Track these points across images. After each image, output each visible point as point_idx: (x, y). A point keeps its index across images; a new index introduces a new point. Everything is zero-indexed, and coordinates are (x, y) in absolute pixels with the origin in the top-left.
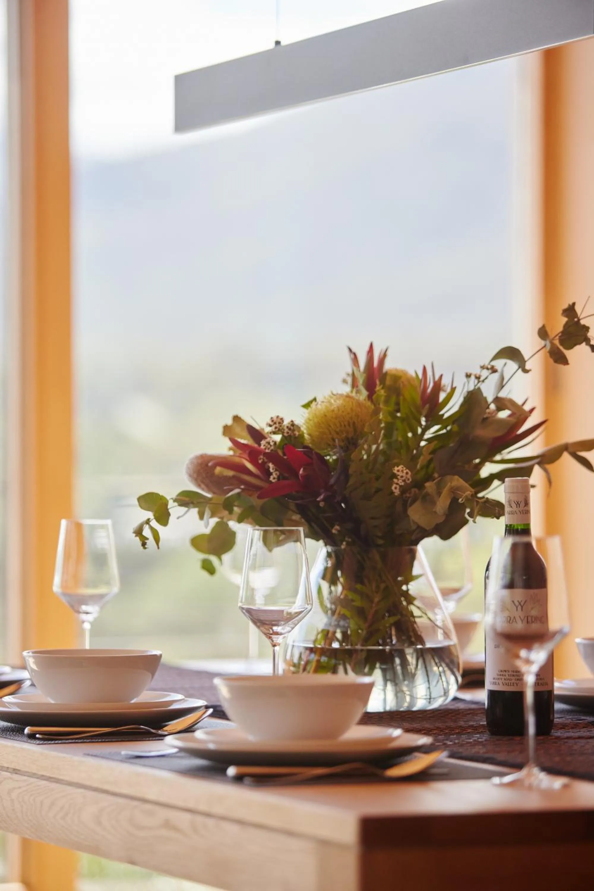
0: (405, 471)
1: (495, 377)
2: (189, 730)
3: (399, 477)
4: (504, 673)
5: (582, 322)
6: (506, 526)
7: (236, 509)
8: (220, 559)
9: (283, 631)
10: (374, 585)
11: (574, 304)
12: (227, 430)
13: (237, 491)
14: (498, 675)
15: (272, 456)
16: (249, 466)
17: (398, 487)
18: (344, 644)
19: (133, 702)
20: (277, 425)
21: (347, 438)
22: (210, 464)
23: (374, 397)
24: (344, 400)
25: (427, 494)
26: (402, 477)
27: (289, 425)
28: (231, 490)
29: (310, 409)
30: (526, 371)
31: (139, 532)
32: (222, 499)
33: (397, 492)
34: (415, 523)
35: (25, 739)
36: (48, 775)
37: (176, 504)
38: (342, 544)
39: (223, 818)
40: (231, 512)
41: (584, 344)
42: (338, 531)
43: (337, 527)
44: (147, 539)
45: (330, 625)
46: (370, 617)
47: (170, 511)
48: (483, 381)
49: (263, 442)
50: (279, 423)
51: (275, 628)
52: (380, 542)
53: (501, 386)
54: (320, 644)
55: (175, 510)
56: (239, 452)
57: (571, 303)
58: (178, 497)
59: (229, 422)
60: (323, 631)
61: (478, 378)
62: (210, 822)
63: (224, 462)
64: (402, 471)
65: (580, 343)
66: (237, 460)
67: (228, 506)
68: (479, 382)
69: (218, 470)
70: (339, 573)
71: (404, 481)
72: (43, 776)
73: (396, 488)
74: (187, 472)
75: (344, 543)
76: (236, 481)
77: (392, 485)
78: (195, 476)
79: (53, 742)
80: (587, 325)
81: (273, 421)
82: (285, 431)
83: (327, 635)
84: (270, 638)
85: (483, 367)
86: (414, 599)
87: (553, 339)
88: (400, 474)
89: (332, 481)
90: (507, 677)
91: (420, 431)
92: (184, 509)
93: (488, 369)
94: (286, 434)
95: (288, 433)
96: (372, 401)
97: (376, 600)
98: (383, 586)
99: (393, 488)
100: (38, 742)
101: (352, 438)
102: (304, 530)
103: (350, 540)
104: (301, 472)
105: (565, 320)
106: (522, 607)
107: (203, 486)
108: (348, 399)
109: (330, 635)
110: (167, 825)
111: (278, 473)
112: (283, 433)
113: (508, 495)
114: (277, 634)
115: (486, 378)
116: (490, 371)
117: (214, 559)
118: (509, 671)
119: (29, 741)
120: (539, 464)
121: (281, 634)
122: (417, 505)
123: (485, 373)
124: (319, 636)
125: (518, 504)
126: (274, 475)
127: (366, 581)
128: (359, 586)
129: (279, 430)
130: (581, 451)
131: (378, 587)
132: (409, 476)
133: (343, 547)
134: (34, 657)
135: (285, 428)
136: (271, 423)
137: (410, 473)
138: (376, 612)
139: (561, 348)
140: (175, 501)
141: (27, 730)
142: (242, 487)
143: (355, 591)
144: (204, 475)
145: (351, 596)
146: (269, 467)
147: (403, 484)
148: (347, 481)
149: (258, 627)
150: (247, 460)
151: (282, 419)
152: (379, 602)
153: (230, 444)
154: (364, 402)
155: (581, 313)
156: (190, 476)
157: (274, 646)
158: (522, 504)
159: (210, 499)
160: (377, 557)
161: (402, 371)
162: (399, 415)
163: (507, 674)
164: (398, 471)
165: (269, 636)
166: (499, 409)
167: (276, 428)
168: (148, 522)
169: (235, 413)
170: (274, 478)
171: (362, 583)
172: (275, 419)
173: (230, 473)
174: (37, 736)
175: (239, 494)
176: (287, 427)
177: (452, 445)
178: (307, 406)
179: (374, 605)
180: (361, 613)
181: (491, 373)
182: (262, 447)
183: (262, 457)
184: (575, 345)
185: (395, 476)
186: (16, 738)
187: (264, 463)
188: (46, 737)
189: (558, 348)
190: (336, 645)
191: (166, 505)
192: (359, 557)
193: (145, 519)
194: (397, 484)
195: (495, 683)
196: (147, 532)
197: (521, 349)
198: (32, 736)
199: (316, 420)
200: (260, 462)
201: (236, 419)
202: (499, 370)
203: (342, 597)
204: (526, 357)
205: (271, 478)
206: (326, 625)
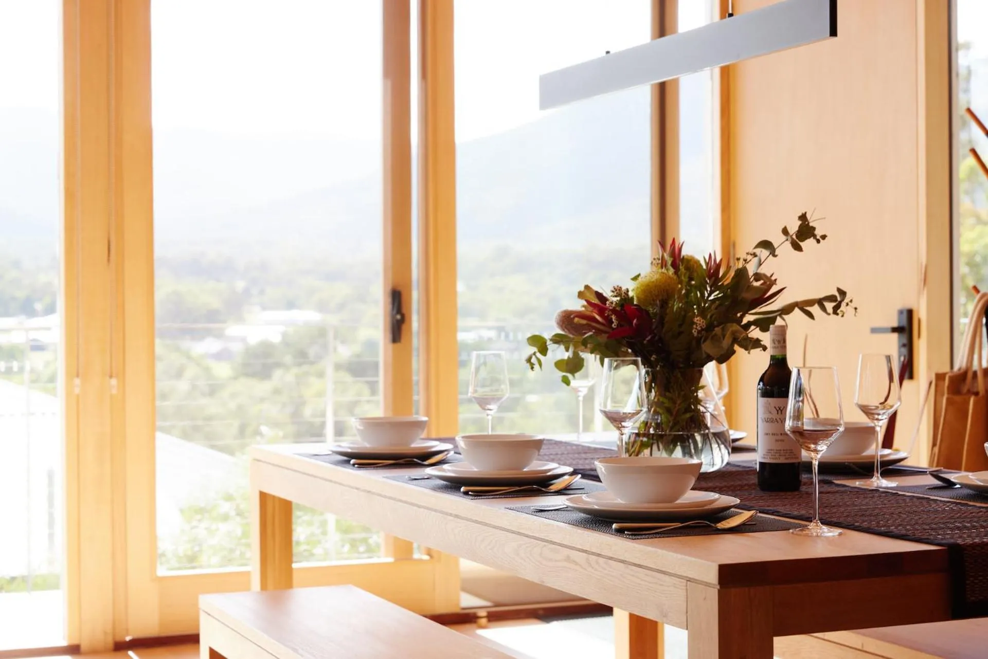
0: (702, 321)
1: (756, 260)
2: (568, 488)
3: (698, 325)
4: (770, 451)
5: (811, 224)
6: (771, 356)
7: (589, 346)
8: (574, 376)
9: (628, 426)
10: (677, 393)
11: (806, 213)
12: (581, 295)
13: (590, 333)
14: (768, 452)
15: (614, 311)
16: (598, 317)
17: (696, 331)
18: (657, 431)
19: (525, 470)
20: (618, 291)
21: (662, 300)
22: (572, 316)
23: (679, 273)
24: (660, 275)
25: (716, 335)
26: (700, 324)
27: (626, 292)
28: (585, 333)
29: (637, 281)
30: (775, 256)
31: (529, 360)
32: (580, 339)
33: (695, 334)
34: (706, 353)
35: (461, 495)
36: (480, 520)
37: (551, 342)
38: (657, 367)
39: (611, 558)
40: (586, 347)
41: (812, 238)
42: (655, 359)
43: (654, 356)
44: (534, 364)
45: (648, 419)
46: (674, 413)
47: (548, 347)
48: (748, 262)
49: (608, 302)
50: (619, 290)
51: (623, 424)
52: (681, 365)
53: (760, 264)
54: (642, 431)
55: (551, 347)
56: (590, 309)
57: (804, 212)
58: (554, 338)
59: (582, 289)
60: (644, 421)
61: (745, 260)
62: (601, 560)
63: (580, 315)
64: (700, 321)
65: (810, 238)
66: (588, 313)
67: (584, 343)
68: (745, 263)
69: (576, 320)
70: (653, 385)
71: (701, 327)
72: (476, 520)
73: (695, 331)
74: (555, 321)
75: (659, 366)
76: (590, 327)
77: (692, 329)
78: (561, 323)
79: (480, 498)
80: (814, 226)
81: (615, 289)
82: (623, 295)
83: (646, 424)
84: (619, 429)
85: (748, 254)
86: (701, 401)
87: (792, 235)
88: (698, 322)
89: (654, 327)
90: (773, 454)
91: (706, 295)
92: (556, 346)
93: (751, 254)
94: (623, 297)
95: (624, 296)
96: (678, 276)
97: (679, 402)
98: (683, 393)
99: (693, 331)
100: (471, 497)
101: (666, 299)
102: (641, 360)
103: (662, 364)
104: (635, 321)
105: (800, 222)
106: (781, 411)
107: (566, 330)
108: (662, 274)
109: (649, 424)
110: (568, 559)
111: (617, 322)
112: (621, 296)
113: (772, 336)
114: (624, 427)
115: (750, 260)
116: (753, 256)
117: (569, 376)
118: (774, 450)
119: (465, 496)
120: (780, 315)
121: (627, 427)
122: (708, 342)
123: (749, 257)
124: (642, 425)
125: (779, 342)
126: (615, 323)
127: (672, 391)
128: (667, 394)
129: (619, 295)
130: (806, 306)
131: (679, 394)
132: (704, 324)
133: (658, 369)
134: (463, 440)
135: (623, 293)
136: (614, 290)
137: (705, 322)
138: (678, 410)
139: (797, 240)
140: (551, 340)
141: (463, 489)
142: (594, 331)
143: (665, 396)
144: (566, 323)
145: (661, 399)
146: (612, 318)
147: (700, 329)
148: (663, 327)
149: (612, 423)
150: (596, 313)
151: (621, 287)
152: (681, 403)
153: (585, 303)
154: (672, 276)
155: (811, 218)
156: (558, 323)
157: (622, 434)
158: (782, 342)
159: (573, 339)
160: (679, 375)
161: (691, 256)
162: (693, 282)
163: (773, 451)
164: (697, 320)
165: (619, 428)
166: (757, 280)
167: (617, 293)
168: (534, 354)
169: (586, 284)
170: (615, 325)
171: (669, 391)
172: (616, 287)
173: (584, 322)
174: (470, 493)
175: (591, 336)
176: (624, 293)
177: (726, 303)
178: (635, 278)
179: (677, 405)
180: (668, 411)
181: (753, 258)
182: (607, 305)
183: (607, 312)
184: (806, 239)
185: (693, 323)
186: (456, 494)
187: (608, 315)
188: (475, 494)
189: (795, 241)
190: (652, 431)
191: (546, 343)
192: (667, 374)
193: (533, 352)
194: (696, 329)
195: (764, 458)
196: (534, 360)
197: (773, 242)
198: (466, 493)
199: (642, 288)
200: (606, 315)
201: (587, 287)
202: (758, 255)
203: (656, 400)
204: (776, 247)
205: (613, 325)
206: (645, 418)
